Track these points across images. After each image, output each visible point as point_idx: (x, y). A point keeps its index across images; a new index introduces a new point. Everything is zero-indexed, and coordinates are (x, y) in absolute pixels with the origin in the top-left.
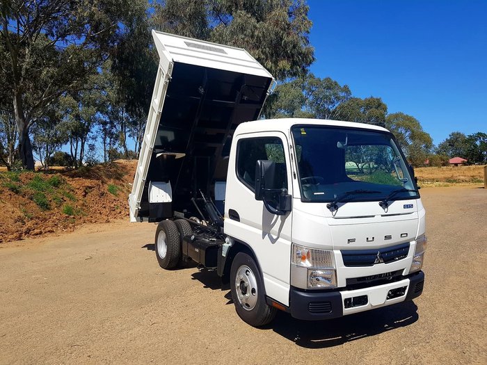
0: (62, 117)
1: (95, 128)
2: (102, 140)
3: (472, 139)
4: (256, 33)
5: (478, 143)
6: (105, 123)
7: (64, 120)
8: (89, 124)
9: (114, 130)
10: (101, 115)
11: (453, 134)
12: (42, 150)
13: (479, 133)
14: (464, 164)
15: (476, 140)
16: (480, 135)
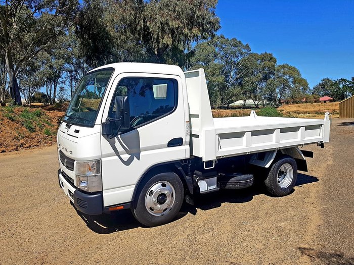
0: (40, 67)
1: (64, 75)
2: (69, 84)
3: (337, 83)
4: (177, 9)
5: (341, 86)
6: (71, 71)
7: (42, 69)
8: (59, 72)
9: (78, 77)
10: (68, 65)
11: (324, 80)
12: (26, 91)
13: (342, 79)
14: (331, 101)
15: (340, 84)
16: (343, 80)
